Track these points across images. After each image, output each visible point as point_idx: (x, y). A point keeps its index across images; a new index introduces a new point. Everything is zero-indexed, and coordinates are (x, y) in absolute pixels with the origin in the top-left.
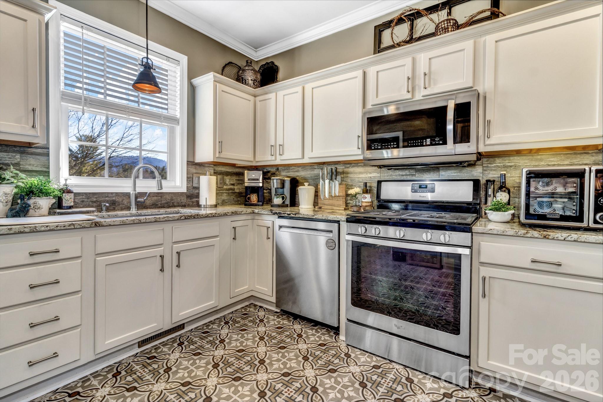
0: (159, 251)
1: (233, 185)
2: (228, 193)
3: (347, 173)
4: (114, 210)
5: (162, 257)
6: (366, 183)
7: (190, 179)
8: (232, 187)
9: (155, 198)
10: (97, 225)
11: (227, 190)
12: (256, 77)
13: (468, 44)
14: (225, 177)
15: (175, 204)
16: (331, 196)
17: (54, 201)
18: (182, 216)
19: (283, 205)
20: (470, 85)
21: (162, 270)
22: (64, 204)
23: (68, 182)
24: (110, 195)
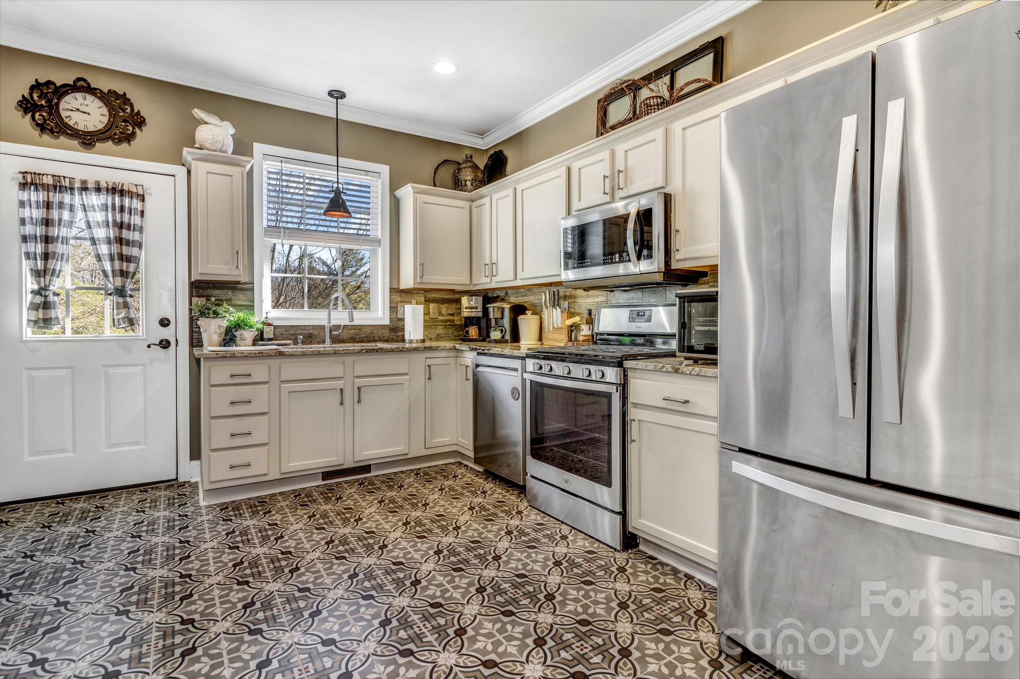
0: (339, 384)
1: (452, 315)
2: (445, 326)
3: (575, 297)
4: (311, 343)
5: (341, 390)
6: (590, 310)
7: (393, 309)
8: (450, 318)
9: (353, 331)
10: (281, 354)
11: (442, 321)
12: (475, 176)
13: (658, 134)
14: (442, 306)
15: (376, 339)
16: (554, 328)
17: (257, 333)
18: (362, 350)
19: (502, 341)
20: (661, 184)
21: (342, 404)
22: (265, 337)
23: (269, 315)
24: (307, 328)
